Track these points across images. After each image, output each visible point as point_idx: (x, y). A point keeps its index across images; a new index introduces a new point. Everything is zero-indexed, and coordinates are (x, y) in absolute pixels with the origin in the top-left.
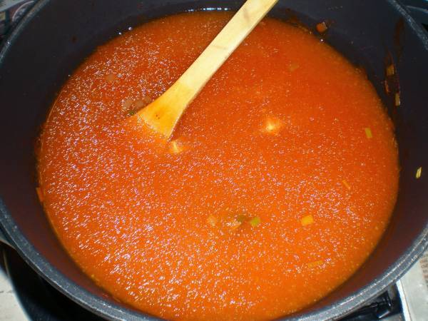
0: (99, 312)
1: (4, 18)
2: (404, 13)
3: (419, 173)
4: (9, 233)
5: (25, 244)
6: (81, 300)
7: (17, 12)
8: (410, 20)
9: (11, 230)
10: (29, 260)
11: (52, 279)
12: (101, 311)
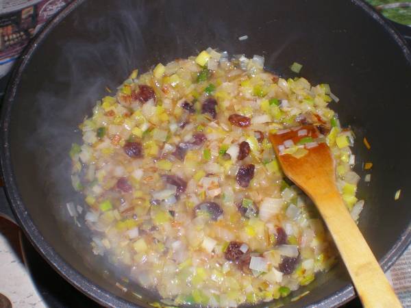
0: (90, 295)
1: (32, 12)
2: (400, 43)
3: (397, 195)
4: (19, 217)
5: (33, 229)
6: (75, 283)
7: (44, 7)
8: (405, 51)
9: (22, 214)
10: (34, 243)
11: (52, 262)
12: (92, 294)
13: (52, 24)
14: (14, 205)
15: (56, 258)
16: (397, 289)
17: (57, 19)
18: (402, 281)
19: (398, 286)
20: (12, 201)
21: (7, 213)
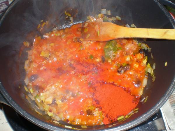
3: (166, 64)
5: (15, 105)
8: (159, 4)
9: (9, 99)
10: (17, 111)
12: (48, 128)
13: (5, 13)
14: (4, 96)
15: (29, 116)
16: (171, 102)
17: (7, 11)
18: (172, 99)
19: (171, 101)
20: (3, 94)
21: (3, 101)
